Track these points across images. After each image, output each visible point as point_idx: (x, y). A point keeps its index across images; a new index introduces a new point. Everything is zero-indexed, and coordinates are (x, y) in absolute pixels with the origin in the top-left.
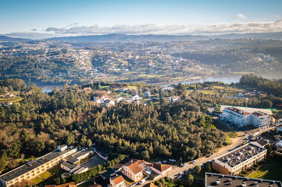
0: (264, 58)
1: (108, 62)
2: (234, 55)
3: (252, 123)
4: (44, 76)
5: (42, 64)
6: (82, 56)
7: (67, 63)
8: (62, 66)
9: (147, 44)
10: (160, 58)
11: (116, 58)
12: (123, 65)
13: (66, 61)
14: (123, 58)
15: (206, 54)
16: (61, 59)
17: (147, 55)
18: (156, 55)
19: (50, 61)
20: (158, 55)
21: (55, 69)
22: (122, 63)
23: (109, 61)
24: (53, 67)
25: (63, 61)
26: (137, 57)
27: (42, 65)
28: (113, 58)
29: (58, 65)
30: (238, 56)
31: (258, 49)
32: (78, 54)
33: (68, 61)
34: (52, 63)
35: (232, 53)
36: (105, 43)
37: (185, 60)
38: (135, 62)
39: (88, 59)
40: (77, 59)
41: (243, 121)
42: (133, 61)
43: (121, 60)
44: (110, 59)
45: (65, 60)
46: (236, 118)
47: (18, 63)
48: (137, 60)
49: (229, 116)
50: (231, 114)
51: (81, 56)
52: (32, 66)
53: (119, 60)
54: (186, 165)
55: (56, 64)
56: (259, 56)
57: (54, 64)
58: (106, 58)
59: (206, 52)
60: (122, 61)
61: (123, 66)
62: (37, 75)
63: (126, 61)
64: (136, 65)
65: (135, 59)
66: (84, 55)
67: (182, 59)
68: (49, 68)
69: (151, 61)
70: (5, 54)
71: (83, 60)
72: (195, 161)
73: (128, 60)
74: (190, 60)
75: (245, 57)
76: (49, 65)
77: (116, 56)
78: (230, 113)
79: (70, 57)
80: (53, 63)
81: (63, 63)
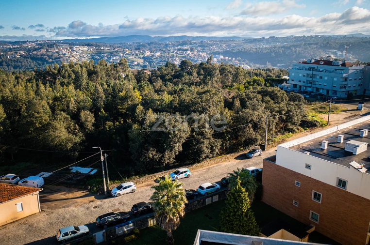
0: (338, 55)
1: (113, 60)
2: (296, 51)
3: (365, 90)
5: (11, 60)
6: (77, 52)
7: (51, 60)
8: (43, 64)
9: (176, 44)
10: (190, 55)
11: (126, 54)
12: (136, 63)
13: (50, 57)
14: (137, 55)
15: (256, 51)
16: (41, 55)
17: (173, 52)
18: (186, 53)
19: (25, 57)
20: (189, 52)
22: (133, 61)
23: (114, 58)
24: (28, 66)
25: (45, 57)
26: (158, 54)
27: (11, 62)
28: (122, 55)
29: (37, 63)
30: (302, 52)
31: (330, 44)
32: (70, 50)
33: (53, 57)
34: (27, 60)
35: (294, 49)
36: (119, 44)
37: (227, 58)
38: (154, 60)
39: (85, 56)
40: (68, 55)
41: (346, 81)
42: (151, 59)
43: (133, 57)
44: (117, 55)
45: (48, 56)
46: (326, 78)
48: (157, 58)
49: (305, 79)
50: (311, 72)
51: (75, 52)
53: (131, 57)
54: (134, 187)
55: (35, 62)
56: (332, 53)
57: (30, 62)
58: (111, 55)
59: (256, 49)
60: (135, 59)
61: (136, 65)
63: (141, 58)
64: (155, 64)
65: (153, 56)
66: (80, 52)
67: (222, 57)
68: (22, 66)
69: (177, 59)
71: (76, 57)
72: (181, 170)
73: (144, 58)
74: (234, 58)
75: (312, 53)
76: (22, 62)
77: (127, 53)
78: (309, 69)
79: (57, 52)
80: (29, 60)
81: (45, 60)
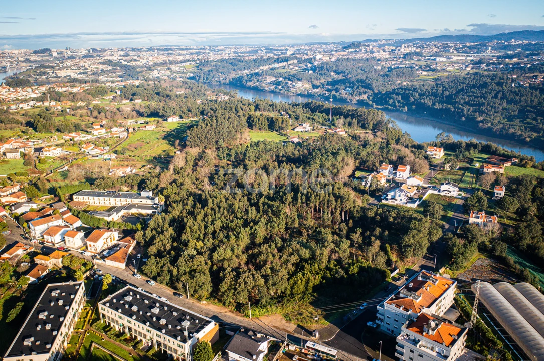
4: (493, 117)
21: (531, 107)
47: (474, 86)
52: (490, 93)
62: (482, 113)
70: (489, 67)
